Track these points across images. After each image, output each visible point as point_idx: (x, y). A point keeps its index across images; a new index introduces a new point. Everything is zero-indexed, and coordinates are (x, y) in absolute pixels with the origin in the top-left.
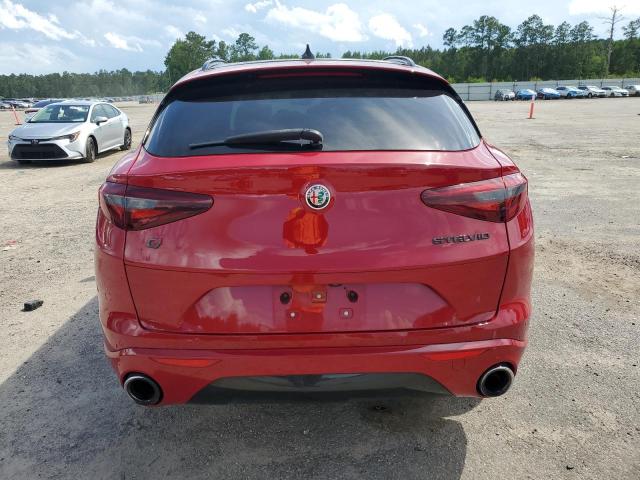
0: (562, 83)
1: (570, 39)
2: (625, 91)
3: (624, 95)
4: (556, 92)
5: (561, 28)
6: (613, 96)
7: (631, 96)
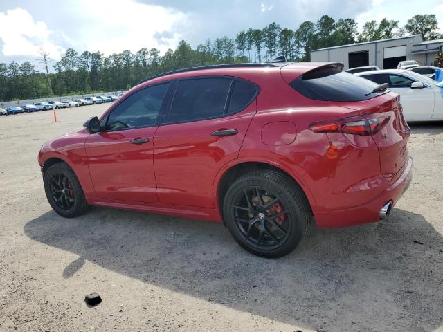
0: (37, 101)
1: (21, 73)
2: (76, 103)
3: (77, 106)
4: (36, 107)
5: (12, 66)
6: (70, 106)
7: (80, 105)
